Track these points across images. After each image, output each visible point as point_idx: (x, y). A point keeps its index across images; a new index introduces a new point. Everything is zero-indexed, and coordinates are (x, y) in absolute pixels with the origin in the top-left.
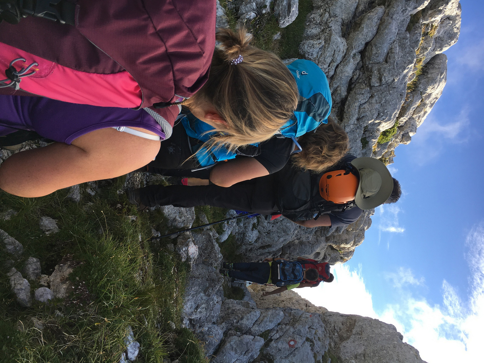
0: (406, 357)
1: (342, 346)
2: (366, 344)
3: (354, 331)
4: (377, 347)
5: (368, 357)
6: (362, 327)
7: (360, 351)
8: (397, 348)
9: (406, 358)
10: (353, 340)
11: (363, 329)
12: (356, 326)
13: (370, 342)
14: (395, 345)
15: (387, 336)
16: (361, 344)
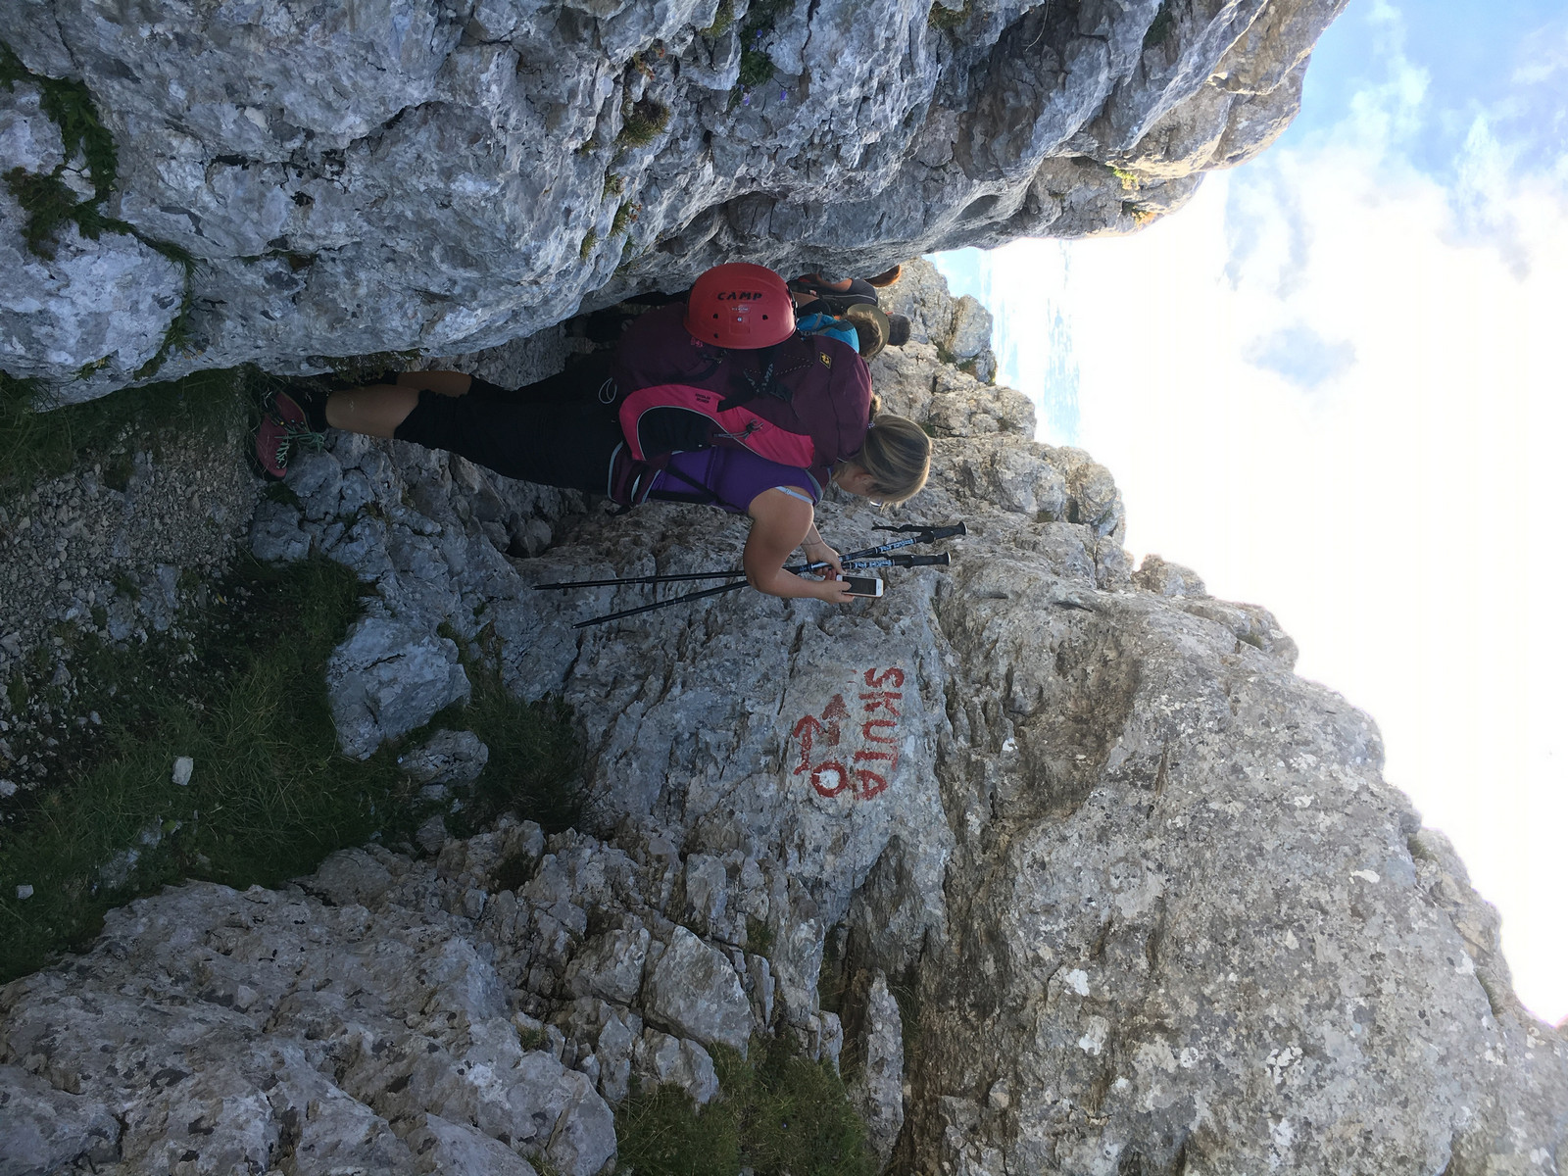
0: (1426, 1005)
1: (1028, 860)
2: (1174, 862)
3: (1117, 756)
4: (1241, 895)
5: (1178, 958)
6: (1173, 729)
7: (1132, 906)
8: (1376, 920)
9: (1422, 1015)
10: (1098, 816)
11: (1174, 745)
12: (1137, 717)
13: (1208, 855)
14: (1360, 896)
15: (1324, 820)
16: (1145, 855)
